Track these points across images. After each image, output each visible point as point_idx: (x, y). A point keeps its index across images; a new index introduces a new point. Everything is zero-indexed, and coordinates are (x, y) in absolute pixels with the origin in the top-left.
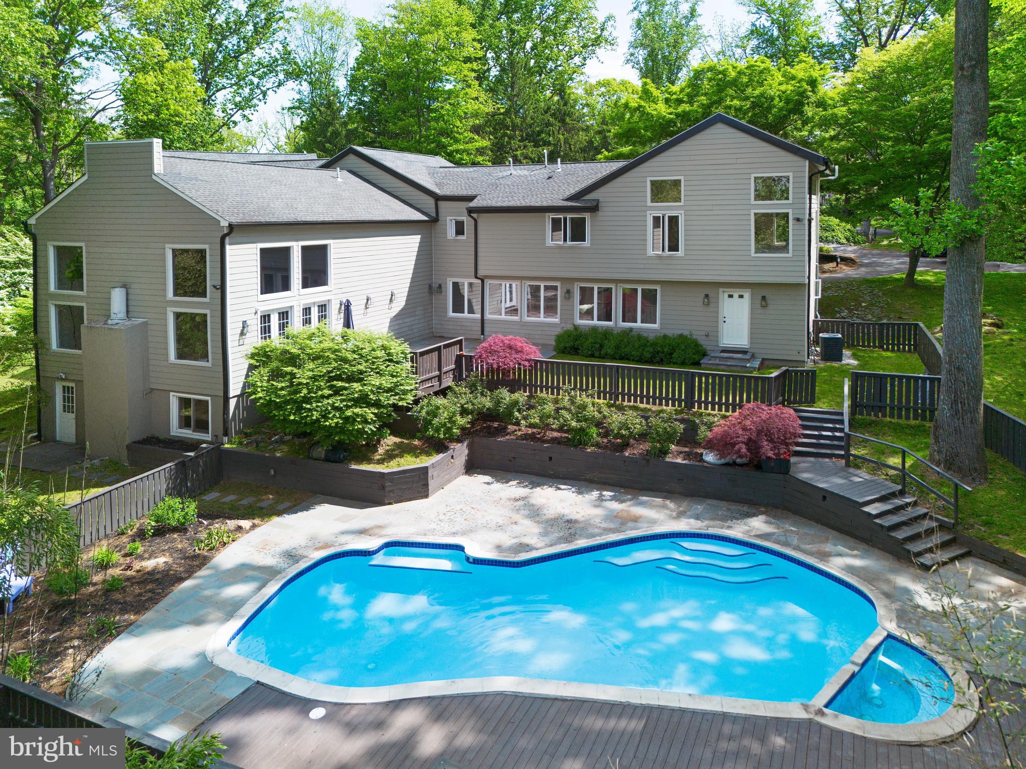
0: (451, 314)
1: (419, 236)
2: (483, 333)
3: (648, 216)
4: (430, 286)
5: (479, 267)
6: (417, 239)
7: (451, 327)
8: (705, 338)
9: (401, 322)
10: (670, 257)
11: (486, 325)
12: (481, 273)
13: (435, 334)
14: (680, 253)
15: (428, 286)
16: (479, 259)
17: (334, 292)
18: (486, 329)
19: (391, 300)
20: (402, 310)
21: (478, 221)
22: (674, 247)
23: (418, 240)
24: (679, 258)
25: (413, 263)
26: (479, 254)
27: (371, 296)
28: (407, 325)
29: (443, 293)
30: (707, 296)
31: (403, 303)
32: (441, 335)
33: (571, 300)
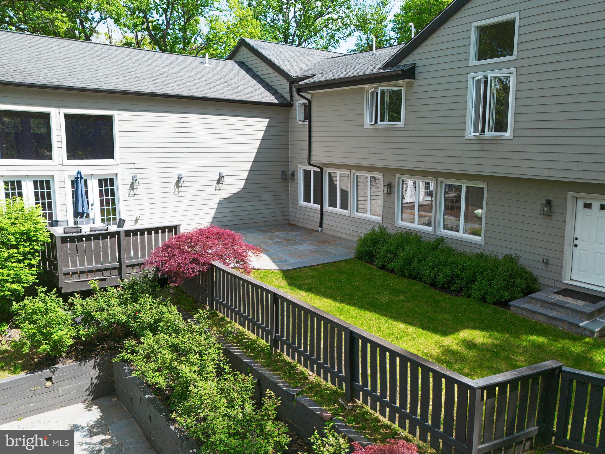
0: (302, 202)
1: (267, 120)
2: (321, 226)
3: (470, 80)
4: (283, 172)
5: (313, 153)
6: (265, 122)
7: (301, 216)
8: (542, 266)
9: (237, 205)
10: (494, 140)
11: (325, 217)
12: (315, 160)
13: (291, 222)
14: (509, 134)
15: (280, 172)
16: (313, 144)
17: (121, 166)
18: (325, 222)
19: (219, 182)
20: (238, 193)
21: (312, 101)
22: (500, 126)
23: (266, 124)
24: (505, 142)
25: (257, 146)
26: (313, 139)
27: (183, 175)
28: (246, 208)
29: (296, 180)
30: (549, 203)
31: (242, 187)
32: (294, 223)
33: (393, 194)
